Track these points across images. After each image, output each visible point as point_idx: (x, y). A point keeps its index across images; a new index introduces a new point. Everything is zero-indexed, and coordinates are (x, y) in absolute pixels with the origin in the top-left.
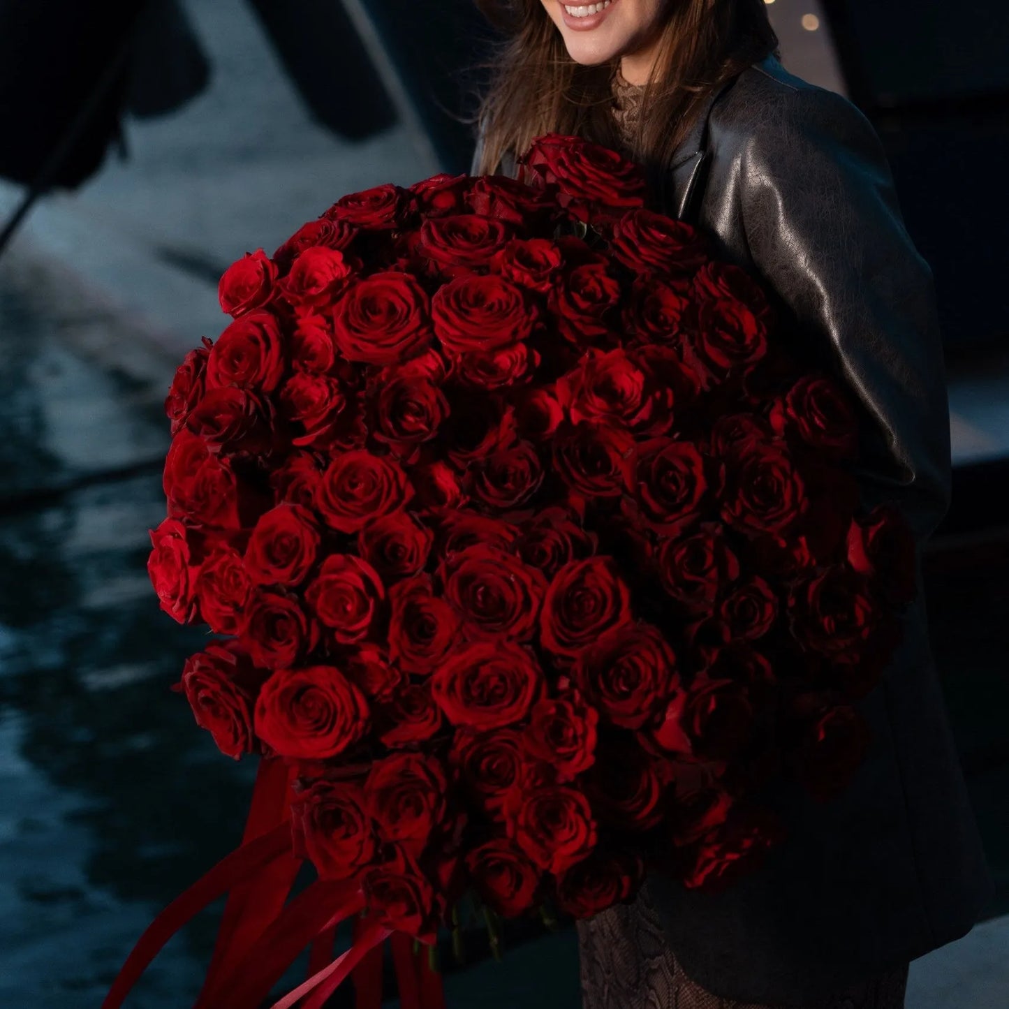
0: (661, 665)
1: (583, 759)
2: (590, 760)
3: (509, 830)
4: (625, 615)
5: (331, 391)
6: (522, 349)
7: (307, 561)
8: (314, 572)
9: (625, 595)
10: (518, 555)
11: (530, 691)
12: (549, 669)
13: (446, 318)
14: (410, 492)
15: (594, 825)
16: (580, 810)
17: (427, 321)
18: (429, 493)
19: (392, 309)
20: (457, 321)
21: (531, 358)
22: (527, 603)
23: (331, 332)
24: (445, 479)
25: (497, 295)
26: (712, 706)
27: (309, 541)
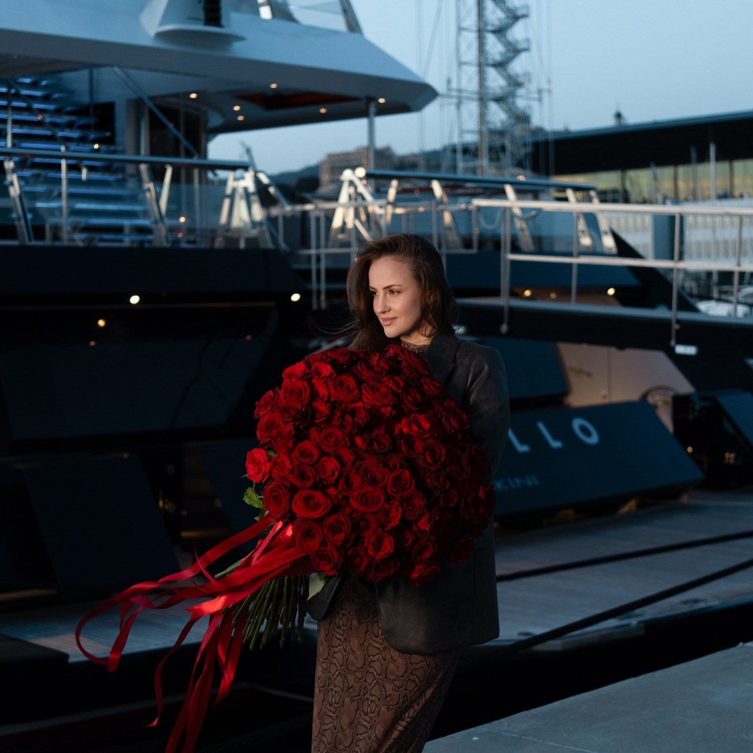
0: (422, 504)
1: (395, 522)
2: (397, 523)
3: (365, 544)
4: (413, 488)
5: (326, 408)
6: (389, 408)
7: (315, 458)
8: (317, 462)
9: (413, 482)
10: (381, 464)
11: (382, 502)
12: (388, 499)
13: (367, 391)
14: (349, 444)
15: (394, 546)
16: (390, 541)
17: (361, 392)
18: (353, 445)
19: (348, 387)
20: (371, 393)
21: (391, 413)
22: (384, 479)
23: (328, 389)
24: (359, 441)
25: (383, 390)
26: (437, 518)
27: (316, 453)
